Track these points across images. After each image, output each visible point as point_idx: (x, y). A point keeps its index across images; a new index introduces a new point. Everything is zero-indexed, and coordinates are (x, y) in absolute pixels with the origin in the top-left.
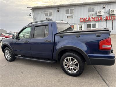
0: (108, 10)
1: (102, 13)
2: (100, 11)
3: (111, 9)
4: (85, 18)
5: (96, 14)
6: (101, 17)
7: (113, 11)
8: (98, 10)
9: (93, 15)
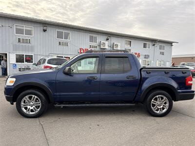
0: (112, 43)
1: (106, 47)
2: (104, 43)
3: (115, 43)
4: (86, 49)
5: (100, 46)
7: (117, 45)
8: (102, 42)
9: (96, 47)
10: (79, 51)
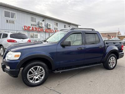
0: (47, 23)
1: (43, 26)
2: (41, 23)
4: (28, 27)
5: (38, 25)
6: (42, 29)
7: (50, 25)
8: (40, 22)
9: (35, 25)
10: (24, 28)
